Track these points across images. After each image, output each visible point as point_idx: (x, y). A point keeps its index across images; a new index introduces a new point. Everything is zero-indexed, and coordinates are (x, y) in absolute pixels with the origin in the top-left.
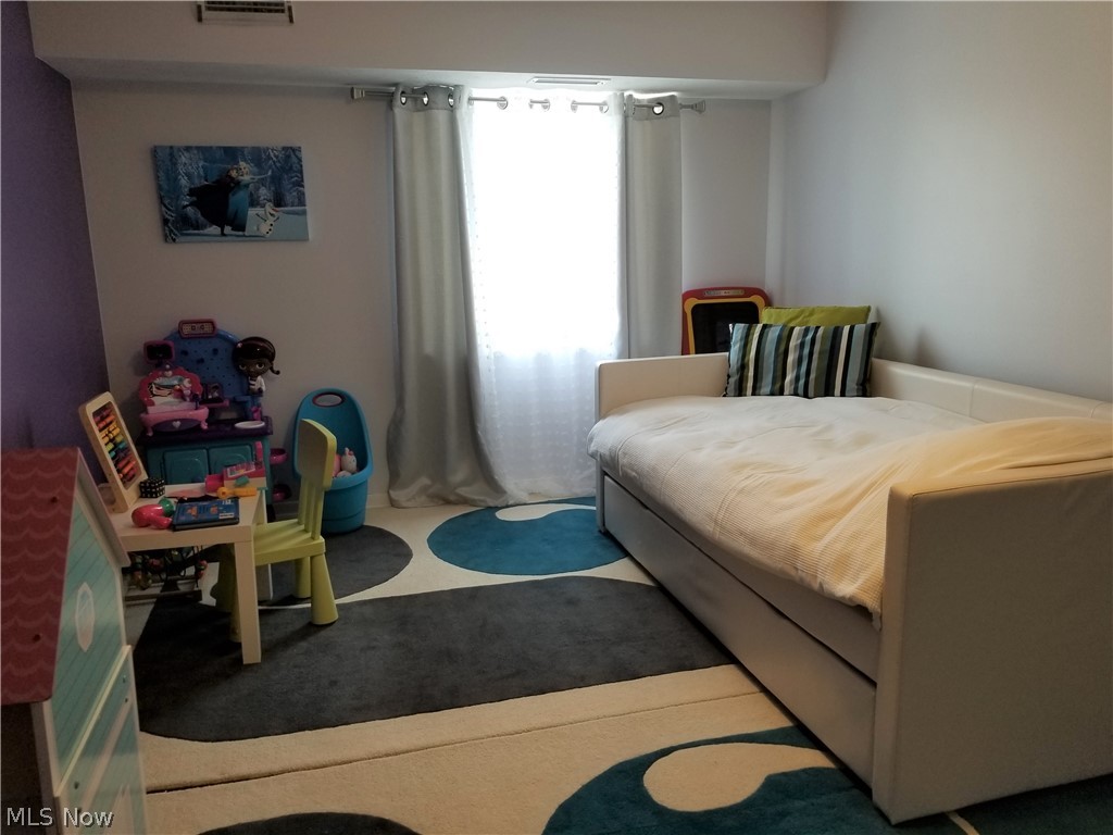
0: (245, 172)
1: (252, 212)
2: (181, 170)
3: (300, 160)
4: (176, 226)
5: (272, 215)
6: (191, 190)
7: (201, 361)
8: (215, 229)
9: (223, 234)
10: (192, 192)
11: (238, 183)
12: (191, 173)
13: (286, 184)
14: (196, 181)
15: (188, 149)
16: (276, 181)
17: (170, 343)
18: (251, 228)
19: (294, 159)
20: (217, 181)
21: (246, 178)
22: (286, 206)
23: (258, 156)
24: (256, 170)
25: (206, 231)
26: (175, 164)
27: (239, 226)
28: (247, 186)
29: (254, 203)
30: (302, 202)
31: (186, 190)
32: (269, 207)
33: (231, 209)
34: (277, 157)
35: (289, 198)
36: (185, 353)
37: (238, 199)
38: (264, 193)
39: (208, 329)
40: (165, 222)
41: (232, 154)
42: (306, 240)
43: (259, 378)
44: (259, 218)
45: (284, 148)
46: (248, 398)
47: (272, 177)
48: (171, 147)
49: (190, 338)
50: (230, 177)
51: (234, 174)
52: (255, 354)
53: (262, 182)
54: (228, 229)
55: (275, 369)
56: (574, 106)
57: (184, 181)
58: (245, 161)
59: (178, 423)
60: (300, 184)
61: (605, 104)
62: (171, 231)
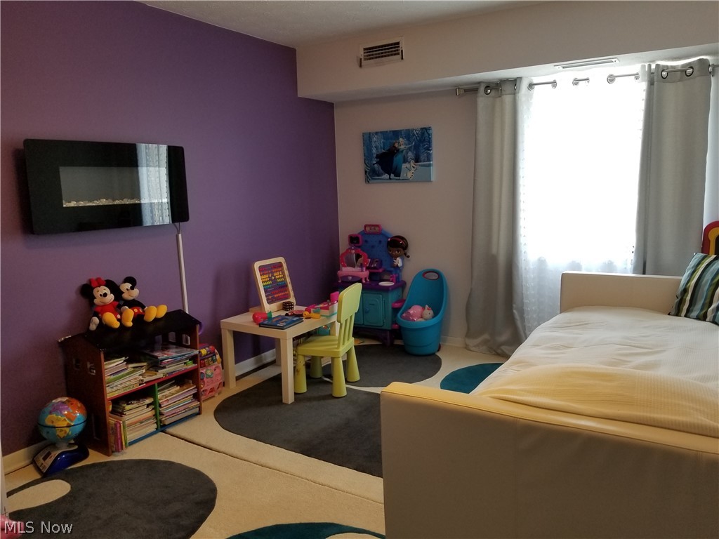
0: (402, 144)
1: (404, 166)
2: (374, 145)
3: (429, 135)
4: (371, 175)
5: (414, 167)
6: (377, 155)
7: (373, 247)
8: (386, 176)
9: (390, 179)
10: (378, 157)
11: (398, 150)
12: (378, 146)
13: (422, 150)
14: (379, 150)
15: (377, 133)
16: (416, 147)
17: (360, 236)
18: (403, 175)
19: (426, 135)
20: (389, 150)
21: (402, 147)
22: (420, 162)
23: (408, 134)
24: (407, 142)
25: (382, 177)
26: (371, 142)
27: (398, 174)
28: (402, 152)
29: (405, 161)
30: (429, 158)
31: (375, 155)
32: (412, 163)
33: (395, 164)
34: (417, 134)
35: (422, 158)
36: (366, 241)
37: (398, 159)
38: (410, 155)
39: (377, 229)
40: (366, 172)
41: (396, 134)
42: (430, 181)
43: (398, 259)
44: (408, 169)
45: (422, 129)
46: (392, 269)
47: (415, 146)
48: (370, 133)
49: (370, 234)
50: (395, 147)
51: (396, 145)
52: (398, 245)
53: (410, 149)
54: (392, 176)
55: (408, 254)
56: (611, 79)
57: (374, 151)
58: (402, 137)
59: (351, 278)
60: (429, 148)
61: (637, 74)
62: (368, 177)
